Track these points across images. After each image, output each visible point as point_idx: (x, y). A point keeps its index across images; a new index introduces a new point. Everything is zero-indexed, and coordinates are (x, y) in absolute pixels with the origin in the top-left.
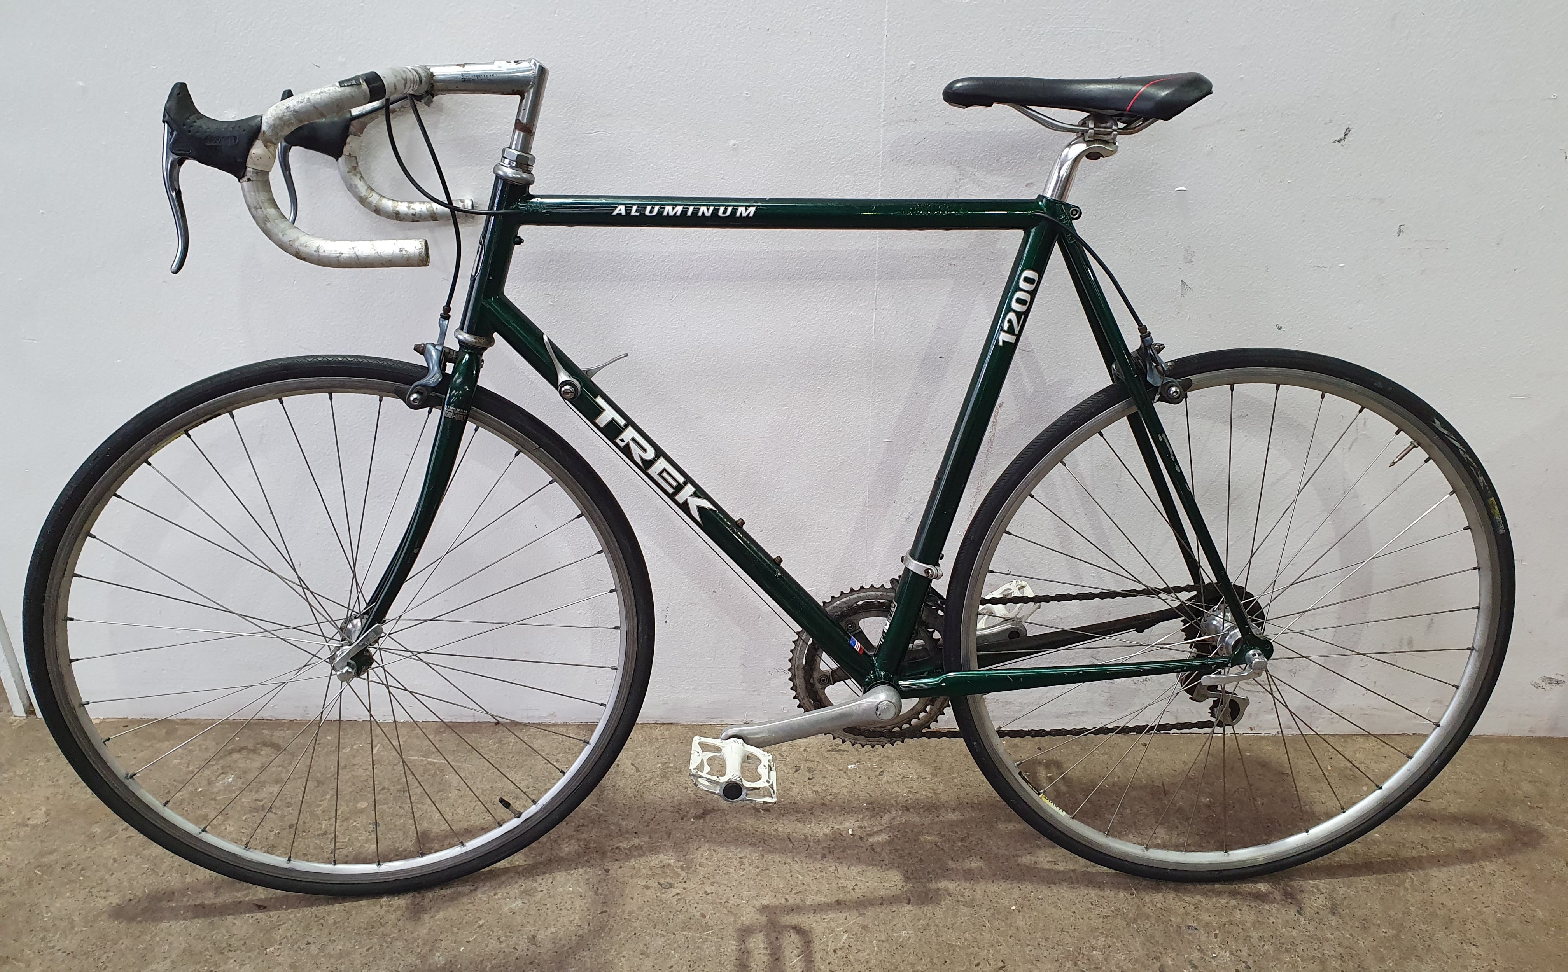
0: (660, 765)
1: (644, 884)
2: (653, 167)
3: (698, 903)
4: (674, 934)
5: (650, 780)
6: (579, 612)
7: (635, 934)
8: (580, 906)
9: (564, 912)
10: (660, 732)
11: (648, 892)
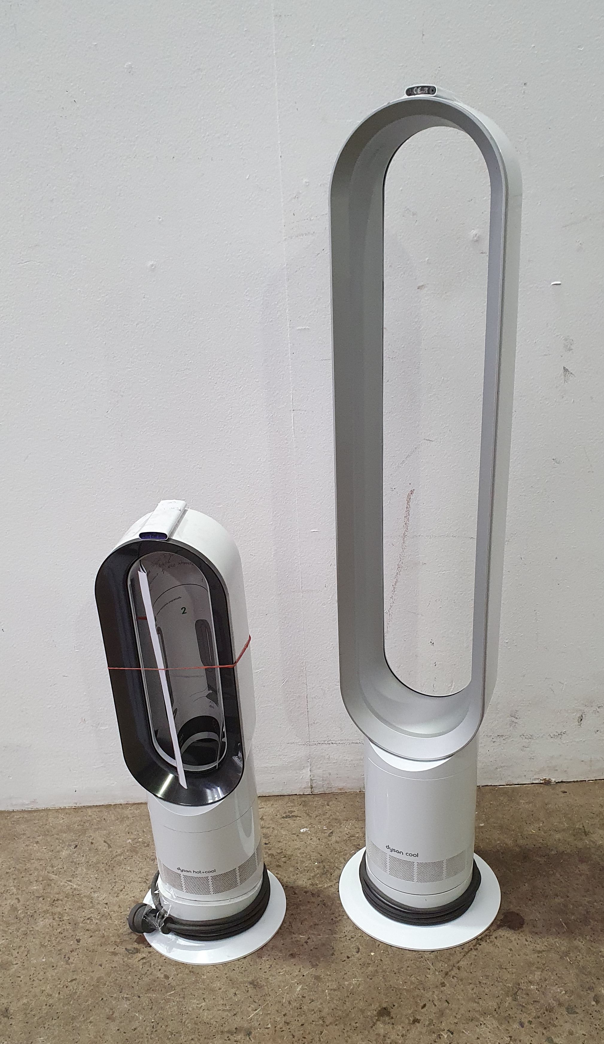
0: (130, 840)
1: (113, 950)
2: (80, 291)
3: (162, 966)
4: (139, 997)
5: (120, 855)
6: (49, 706)
7: (102, 999)
8: (52, 976)
9: (35, 984)
10: (131, 812)
11: (116, 958)
